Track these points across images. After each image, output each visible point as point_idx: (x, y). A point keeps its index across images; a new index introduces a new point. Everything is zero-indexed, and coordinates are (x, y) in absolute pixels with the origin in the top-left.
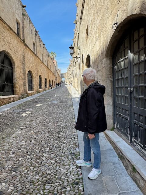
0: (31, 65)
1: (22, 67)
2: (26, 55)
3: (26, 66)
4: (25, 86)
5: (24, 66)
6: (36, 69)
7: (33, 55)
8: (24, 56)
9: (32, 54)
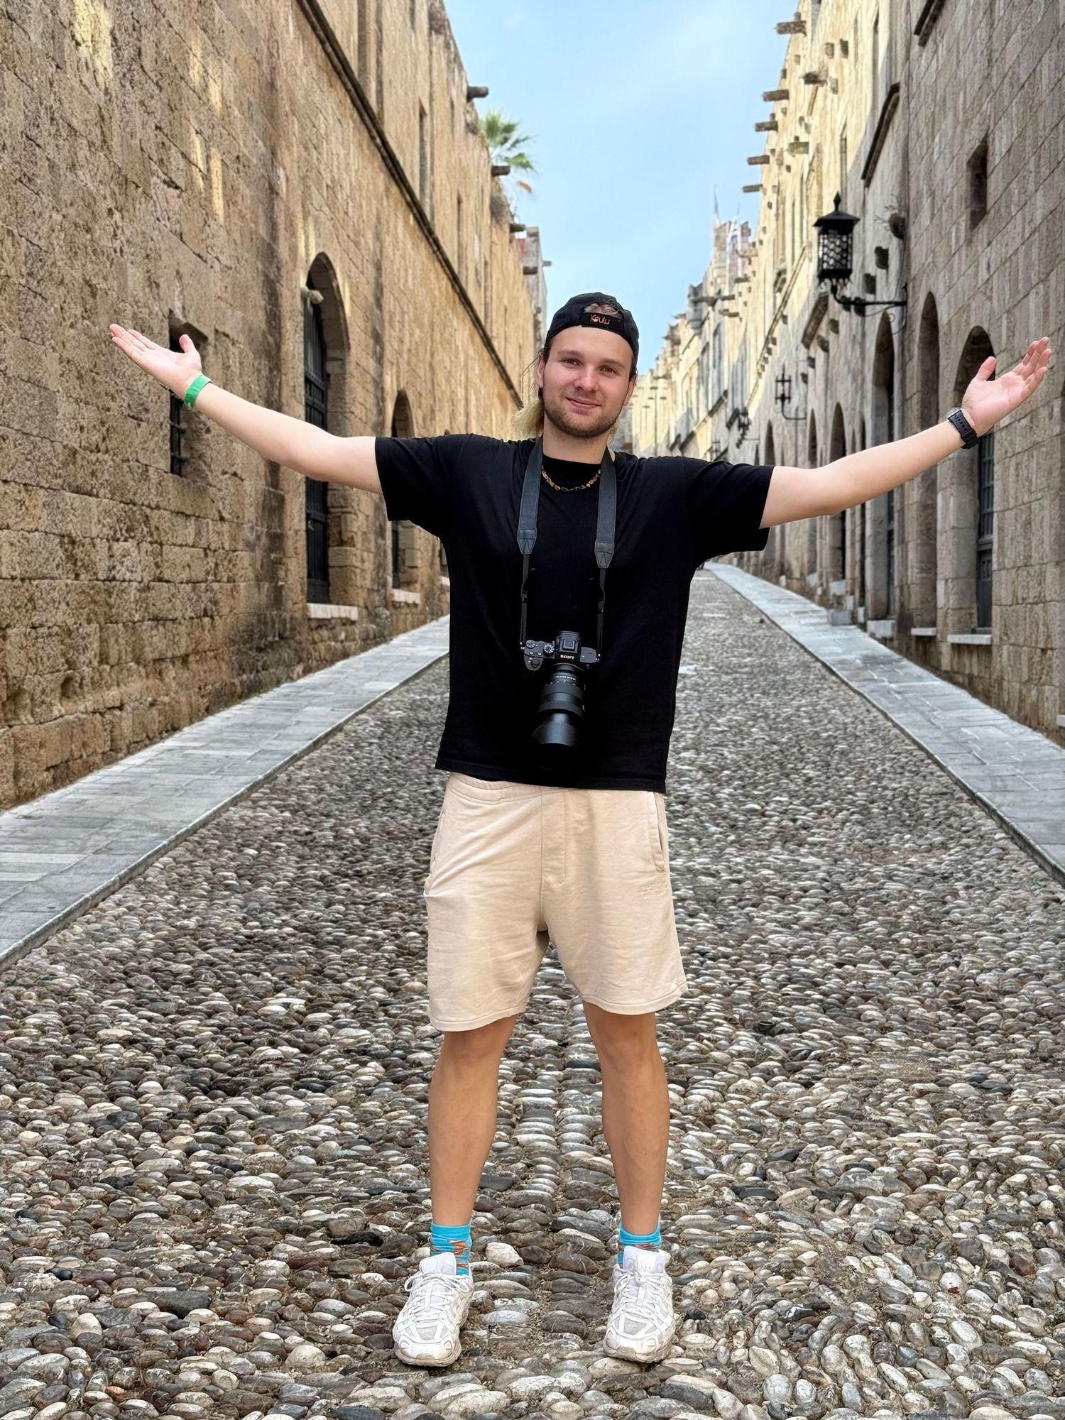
0: (407, 339)
1: (371, 364)
2: (389, 250)
3: (388, 354)
4: (380, 541)
5: (380, 359)
6: (428, 375)
7: (418, 233)
8: (378, 268)
9: (412, 234)
